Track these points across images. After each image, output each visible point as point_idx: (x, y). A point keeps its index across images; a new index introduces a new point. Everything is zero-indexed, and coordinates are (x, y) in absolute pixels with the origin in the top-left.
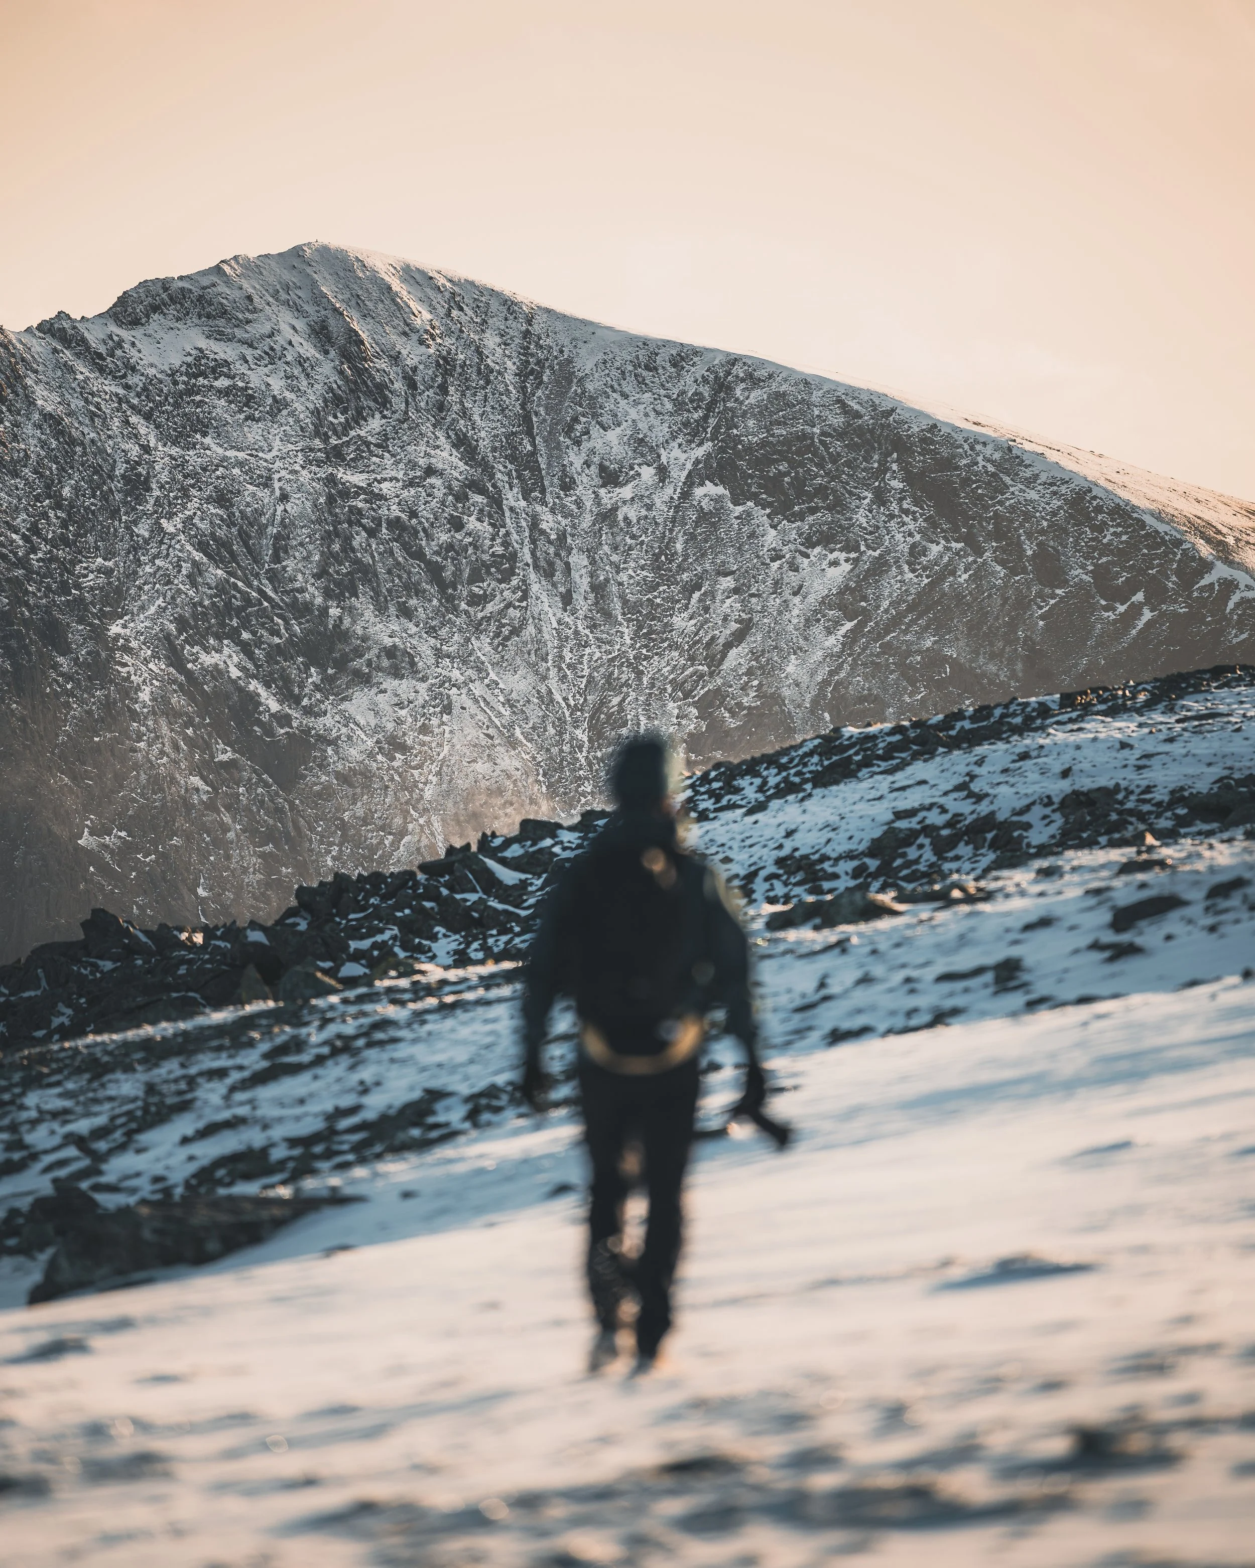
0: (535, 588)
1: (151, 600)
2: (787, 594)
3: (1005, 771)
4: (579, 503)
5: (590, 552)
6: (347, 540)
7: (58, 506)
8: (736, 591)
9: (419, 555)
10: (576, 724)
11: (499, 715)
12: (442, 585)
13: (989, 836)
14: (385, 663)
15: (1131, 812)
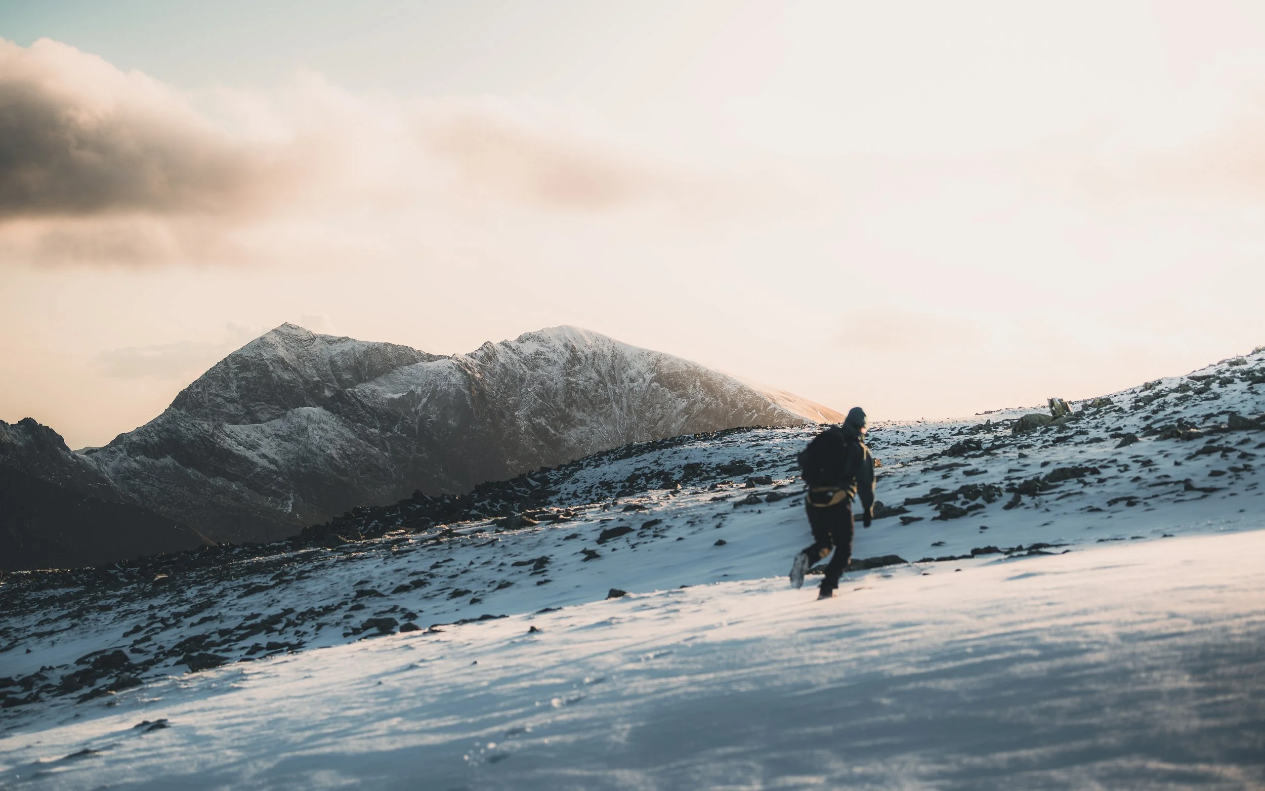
0: (614, 406)
1: (525, 407)
2: (673, 409)
3: (669, 457)
4: (625, 387)
5: (627, 398)
6: (571, 394)
7: (504, 384)
8: (660, 408)
9: (587, 398)
10: (623, 438)
11: (605, 435)
12: (593, 405)
13: (662, 477)
14: (579, 422)
15: (704, 471)
